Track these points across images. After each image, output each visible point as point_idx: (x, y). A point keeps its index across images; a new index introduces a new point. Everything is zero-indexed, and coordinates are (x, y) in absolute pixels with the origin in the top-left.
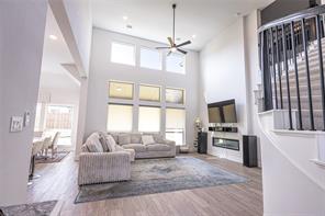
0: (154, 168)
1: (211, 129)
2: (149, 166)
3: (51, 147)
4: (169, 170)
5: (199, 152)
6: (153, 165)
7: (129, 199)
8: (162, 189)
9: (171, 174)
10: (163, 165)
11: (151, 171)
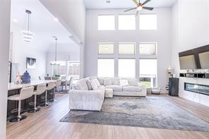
0: (124, 104)
1: (182, 75)
2: (121, 102)
3: (69, 85)
4: (135, 107)
5: (170, 94)
6: (124, 102)
7: (91, 125)
8: (120, 122)
9: (135, 111)
10: (132, 102)
11: (120, 106)
